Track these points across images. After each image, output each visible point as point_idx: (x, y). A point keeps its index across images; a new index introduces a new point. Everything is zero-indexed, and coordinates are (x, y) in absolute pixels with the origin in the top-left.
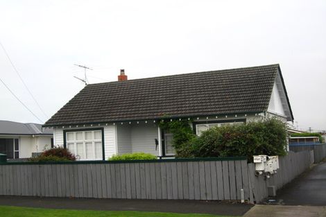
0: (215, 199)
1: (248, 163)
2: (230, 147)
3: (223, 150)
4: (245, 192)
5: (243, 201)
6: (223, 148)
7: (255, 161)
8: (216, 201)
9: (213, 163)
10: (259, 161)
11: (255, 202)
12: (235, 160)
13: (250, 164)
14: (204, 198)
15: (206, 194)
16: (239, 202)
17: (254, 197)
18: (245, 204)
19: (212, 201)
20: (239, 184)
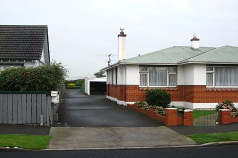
0: (20, 122)
1: (47, 96)
2: (29, 84)
3: (22, 86)
4: (43, 118)
5: (42, 124)
6: (23, 84)
7: (52, 95)
8: (21, 124)
9: (15, 95)
10: (55, 95)
11: (50, 125)
12: (37, 93)
13: (49, 97)
14: (10, 122)
15: (13, 119)
16: (39, 125)
17: (50, 121)
18: (43, 126)
19: (17, 124)
20: (39, 112)
